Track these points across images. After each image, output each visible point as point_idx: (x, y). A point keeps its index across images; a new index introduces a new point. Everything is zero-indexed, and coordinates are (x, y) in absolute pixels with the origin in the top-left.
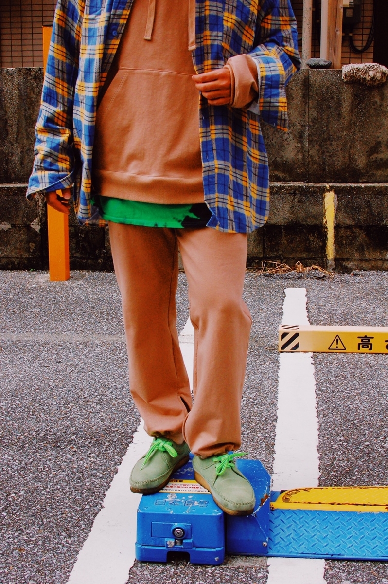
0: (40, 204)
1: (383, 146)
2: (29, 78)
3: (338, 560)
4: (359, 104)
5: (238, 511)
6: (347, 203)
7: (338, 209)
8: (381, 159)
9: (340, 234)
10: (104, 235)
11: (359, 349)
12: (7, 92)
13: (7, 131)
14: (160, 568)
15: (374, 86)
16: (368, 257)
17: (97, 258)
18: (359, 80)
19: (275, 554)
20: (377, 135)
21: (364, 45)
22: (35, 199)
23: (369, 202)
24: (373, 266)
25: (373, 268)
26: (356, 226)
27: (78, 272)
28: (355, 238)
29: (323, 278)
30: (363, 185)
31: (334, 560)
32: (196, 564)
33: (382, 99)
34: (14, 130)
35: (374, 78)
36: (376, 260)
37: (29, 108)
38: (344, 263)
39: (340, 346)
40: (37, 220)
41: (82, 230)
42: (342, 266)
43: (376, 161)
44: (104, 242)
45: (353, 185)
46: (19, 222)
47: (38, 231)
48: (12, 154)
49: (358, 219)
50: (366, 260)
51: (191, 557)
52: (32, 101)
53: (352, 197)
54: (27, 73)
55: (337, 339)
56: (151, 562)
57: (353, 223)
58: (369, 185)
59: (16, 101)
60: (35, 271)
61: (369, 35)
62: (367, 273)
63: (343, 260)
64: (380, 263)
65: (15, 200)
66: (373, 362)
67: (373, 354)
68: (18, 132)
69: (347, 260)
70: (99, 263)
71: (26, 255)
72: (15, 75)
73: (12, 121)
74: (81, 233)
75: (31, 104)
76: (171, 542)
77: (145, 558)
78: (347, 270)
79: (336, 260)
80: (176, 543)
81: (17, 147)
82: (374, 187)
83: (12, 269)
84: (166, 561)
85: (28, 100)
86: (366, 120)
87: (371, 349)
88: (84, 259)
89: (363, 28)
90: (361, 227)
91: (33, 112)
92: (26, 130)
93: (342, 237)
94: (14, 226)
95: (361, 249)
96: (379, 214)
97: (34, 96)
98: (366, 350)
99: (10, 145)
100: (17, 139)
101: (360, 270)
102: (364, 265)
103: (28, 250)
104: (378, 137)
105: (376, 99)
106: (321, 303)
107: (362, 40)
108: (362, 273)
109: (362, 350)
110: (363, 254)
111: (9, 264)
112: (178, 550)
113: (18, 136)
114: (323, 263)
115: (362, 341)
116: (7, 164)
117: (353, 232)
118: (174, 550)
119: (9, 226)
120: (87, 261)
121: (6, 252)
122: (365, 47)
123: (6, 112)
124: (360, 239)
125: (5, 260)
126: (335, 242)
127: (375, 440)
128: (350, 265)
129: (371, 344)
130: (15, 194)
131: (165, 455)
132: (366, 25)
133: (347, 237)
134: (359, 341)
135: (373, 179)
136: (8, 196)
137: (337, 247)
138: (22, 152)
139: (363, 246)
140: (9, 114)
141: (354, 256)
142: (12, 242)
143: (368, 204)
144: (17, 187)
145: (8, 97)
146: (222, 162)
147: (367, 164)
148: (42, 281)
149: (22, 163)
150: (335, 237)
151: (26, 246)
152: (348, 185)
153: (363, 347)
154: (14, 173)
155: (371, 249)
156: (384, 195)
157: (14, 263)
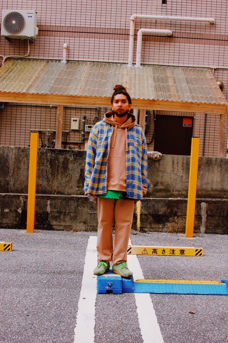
0: (22, 202)
1: (159, 183)
2: (20, 151)
3: (153, 293)
4: (150, 167)
5: (129, 275)
6: (145, 205)
7: (142, 208)
8: (159, 189)
9: (142, 217)
10: (48, 215)
11: (152, 253)
12: (10, 156)
13: (9, 172)
14: (104, 295)
15: (156, 160)
16: (153, 227)
17: (44, 225)
18: (151, 158)
19: (136, 292)
20: (157, 179)
21: (150, 141)
22: (20, 200)
23: (154, 205)
24: (155, 230)
25: (155, 231)
26: (149, 214)
27: (36, 230)
28: (148, 219)
29: (136, 234)
30: (152, 198)
31: (152, 293)
32: (114, 294)
33: (159, 166)
34: (12, 171)
35: (156, 157)
36: (156, 228)
37: (19, 163)
38: (144, 229)
39: (146, 252)
40: (20, 208)
41: (39, 213)
42: (143, 230)
43: (156, 189)
44: (48, 218)
45: (148, 198)
46: (13, 209)
47: (21, 213)
48: (10, 181)
49: (150, 211)
50: (152, 228)
51: (113, 292)
52: (20, 160)
53: (147, 203)
54: (19, 149)
55: (145, 250)
56: (102, 294)
57: (148, 213)
58: (154, 198)
59: (14, 160)
60: (18, 229)
61: (153, 137)
62: (153, 233)
63: (143, 228)
64: (158, 229)
65: (12, 200)
66: (157, 257)
67: (157, 255)
68: (13, 172)
69: (145, 227)
70: (45, 227)
71: (15, 223)
72: (14, 150)
73: (11, 168)
74: (38, 214)
75: (20, 161)
76: (108, 287)
77: (100, 293)
78: (145, 232)
79: (140, 228)
80: (109, 288)
81: (13, 178)
82: (156, 199)
83: (8, 228)
84: (106, 293)
85: (19, 160)
86: (153, 173)
87: (157, 254)
88: (39, 225)
89: (150, 134)
90: (150, 215)
91: (20, 164)
92: (17, 172)
93: (143, 219)
94: (10, 210)
95: (150, 223)
96: (157, 210)
97: (21, 158)
98: (155, 254)
99: (9, 177)
100: (13, 175)
101: (150, 232)
102: (151, 230)
103: (16, 220)
104: (158, 180)
105: (157, 165)
106: (136, 242)
107: (149, 139)
108: (151, 233)
109: (154, 254)
110: (151, 225)
111: (7, 226)
112: (109, 290)
113: (13, 174)
114: (135, 229)
115: (154, 251)
116: (8, 185)
117: (147, 217)
118: (108, 290)
119: (9, 211)
120: (40, 226)
121: (6, 221)
122: (151, 142)
123: (9, 164)
124: (150, 219)
125: (5, 224)
126: (140, 221)
127: (160, 274)
128: (146, 230)
129: (157, 252)
130: (12, 197)
131: (104, 266)
132: (151, 133)
133: (145, 219)
134: (153, 250)
135: (155, 196)
136: (9, 198)
137: (141, 223)
138: (14, 181)
139: (151, 222)
140: (10, 165)
141: (148, 226)
142: (9, 217)
143: (154, 206)
144: (13, 195)
145: (11, 158)
146: (132, 180)
147: (153, 191)
148: (24, 233)
149: (14, 185)
150: (141, 218)
151: (15, 219)
152: (146, 198)
153: (154, 253)
154: (10, 189)
155: (155, 224)
156: (160, 202)
157: (9, 226)
